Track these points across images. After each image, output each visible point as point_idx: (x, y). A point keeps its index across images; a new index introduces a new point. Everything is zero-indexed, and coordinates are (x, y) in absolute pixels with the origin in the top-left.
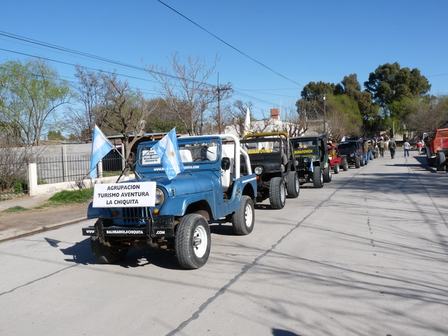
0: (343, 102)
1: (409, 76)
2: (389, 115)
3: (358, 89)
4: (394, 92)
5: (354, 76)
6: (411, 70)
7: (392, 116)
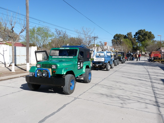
0: (127, 41)
1: (148, 34)
2: (141, 46)
3: (132, 37)
4: (143, 39)
5: (131, 33)
6: (149, 32)
7: (142, 46)
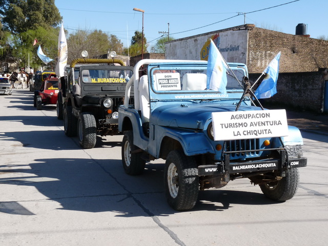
4: (26, 19)
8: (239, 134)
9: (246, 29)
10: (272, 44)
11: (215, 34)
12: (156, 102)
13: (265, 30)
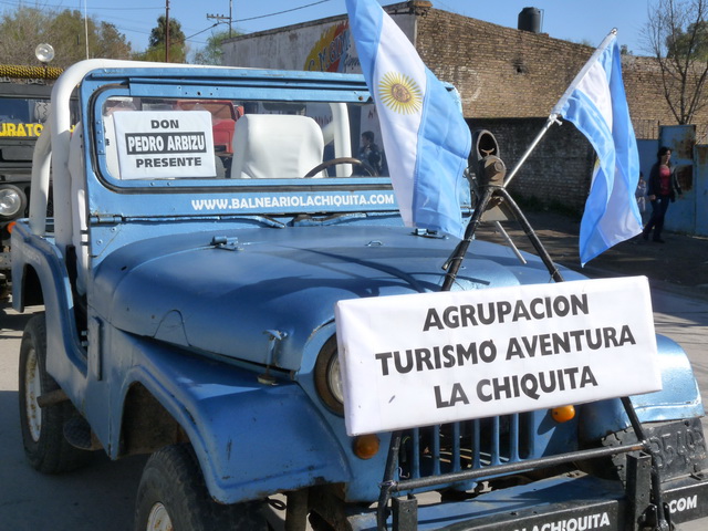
8: (459, 395)
9: (410, 13)
10: (470, 50)
11: (338, 23)
12: (113, 224)
13: (455, 17)
